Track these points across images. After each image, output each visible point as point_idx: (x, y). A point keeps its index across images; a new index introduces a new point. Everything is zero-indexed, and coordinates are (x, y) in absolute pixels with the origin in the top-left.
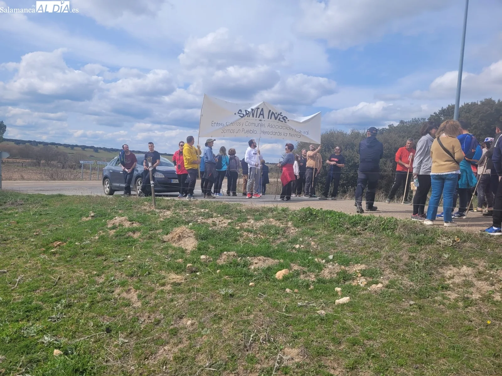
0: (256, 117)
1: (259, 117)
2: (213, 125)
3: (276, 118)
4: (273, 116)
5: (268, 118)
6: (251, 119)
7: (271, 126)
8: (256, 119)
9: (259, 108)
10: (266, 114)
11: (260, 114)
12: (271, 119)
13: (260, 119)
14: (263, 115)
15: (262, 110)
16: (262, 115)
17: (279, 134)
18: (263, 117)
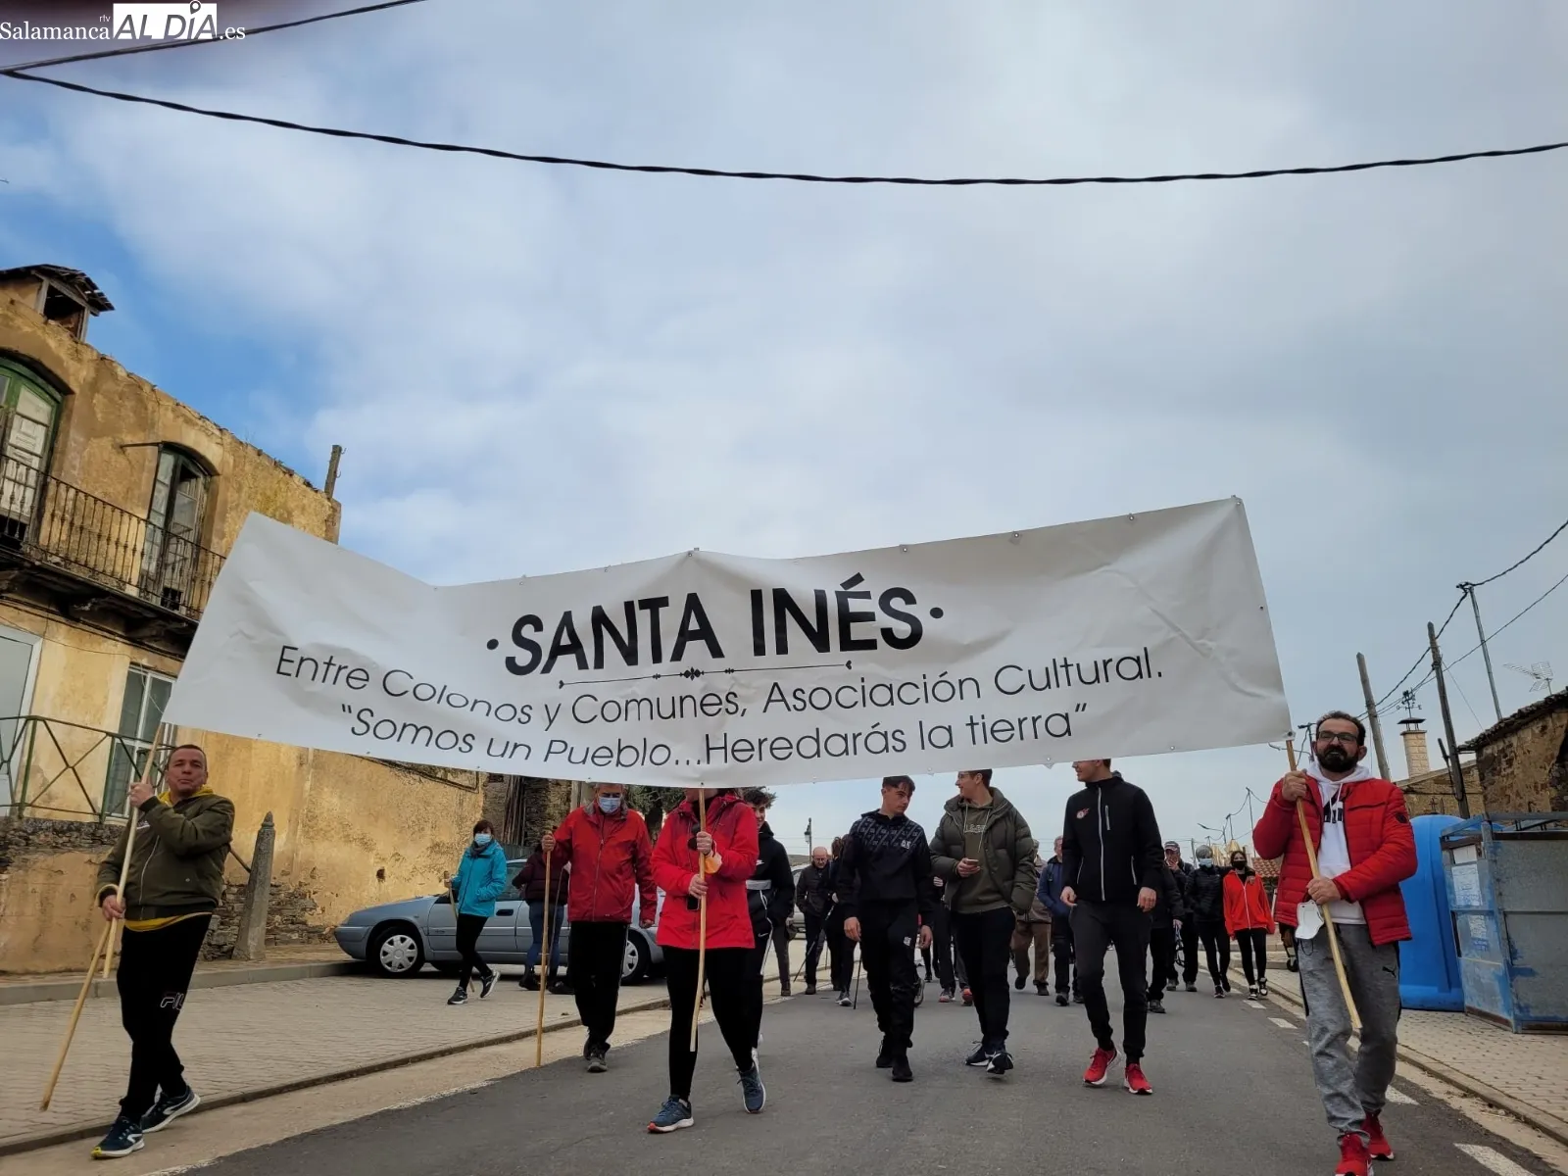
0: (657, 657)
1: (677, 655)
2: (285, 667)
3: (820, 641)
4: (794, 631)
5: (759, 649)
6: (614, 678)
7: (791, 701)
8: (658, 668)
9: (664, 602)
10: (731, 621)
11: (685, 635)
12: (782, 648)
13: (684, 665)
14: (706, 633)
15: (693, 603)
16: (695, 636)
17: (877, 743)
18: (716, 652)
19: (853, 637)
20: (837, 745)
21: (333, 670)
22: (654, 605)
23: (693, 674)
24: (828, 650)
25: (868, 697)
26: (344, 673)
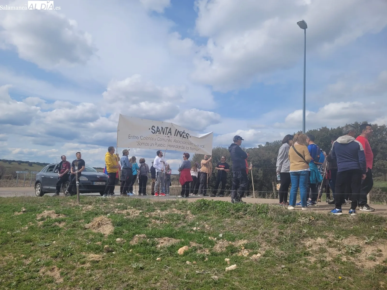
0: (166, 134)
1: (167, 135)
2: (130, 137)
3: (181, 136)
4: (179, 134)
5: (175, 135)
6: (162, 136)
7: (176, 142)
10: (173, 132)
11: (169, 132)
12: (177, 136)
14: (171, 133)
15: (170, 129)
17: (182, 148)
18: (171, 135)
19: (184, 137)
20: (179, 147)
21: (134, 137)
22: (167, 128)
23: (168, 137)
24: (181, 137)
25: (183, 143)
26: (136, 137)
